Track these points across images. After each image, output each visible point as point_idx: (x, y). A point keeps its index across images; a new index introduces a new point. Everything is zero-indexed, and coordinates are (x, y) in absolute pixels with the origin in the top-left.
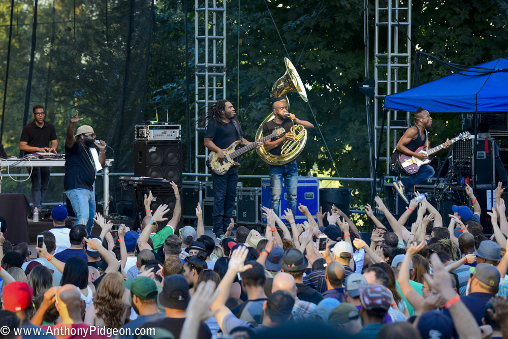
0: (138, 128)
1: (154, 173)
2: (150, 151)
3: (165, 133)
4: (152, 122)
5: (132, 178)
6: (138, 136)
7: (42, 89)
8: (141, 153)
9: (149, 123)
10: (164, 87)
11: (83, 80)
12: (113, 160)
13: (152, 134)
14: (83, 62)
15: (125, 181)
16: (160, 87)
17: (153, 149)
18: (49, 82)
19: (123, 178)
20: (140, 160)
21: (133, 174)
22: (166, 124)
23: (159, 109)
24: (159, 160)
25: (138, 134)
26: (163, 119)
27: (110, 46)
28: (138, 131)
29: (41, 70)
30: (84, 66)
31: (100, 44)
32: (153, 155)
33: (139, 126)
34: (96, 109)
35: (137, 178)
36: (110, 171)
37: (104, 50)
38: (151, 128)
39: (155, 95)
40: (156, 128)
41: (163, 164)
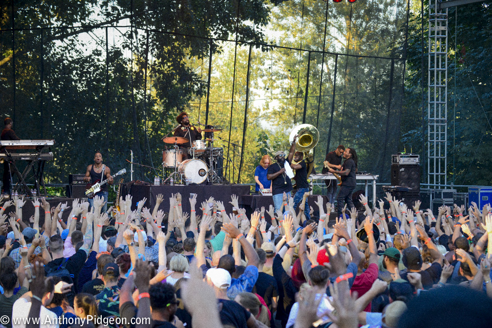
0: (393, 157)
1: (403, 184)
2: (401, 170)
3: (410, 160)
4: (402, 153)
5: (390, 187)
6: (393, 162)
7: (337, 133)
8: (395, 172)
9: (400, 154)
10: (409, 132)
11: (361, 128)
12: (378, 176)
13: (403, 161)
14: (361, 117)
15: (385, 188)
16: (407, 132)
17: (403, 169)
18: (341, 129)
19: (384, 186)
20: (395, 176)
21: (390, 184)
22: (411, 155)
23: (406, 145)
24: (406, 176)
25: (394, 160)
26: (408, 151)
27: (377, 108)
28: (394, 159)
29: (337, 122)
30: (361, 119)
31: (371, 107)
32: (403, 173)
33: (394, 155)
34: (368, 145)
35: (393, 187)
36: (377, 182)
37: (373, 110)
38: (401, 157)
39: (404, 137)
40: (405, 157)
41: (408, 178)
